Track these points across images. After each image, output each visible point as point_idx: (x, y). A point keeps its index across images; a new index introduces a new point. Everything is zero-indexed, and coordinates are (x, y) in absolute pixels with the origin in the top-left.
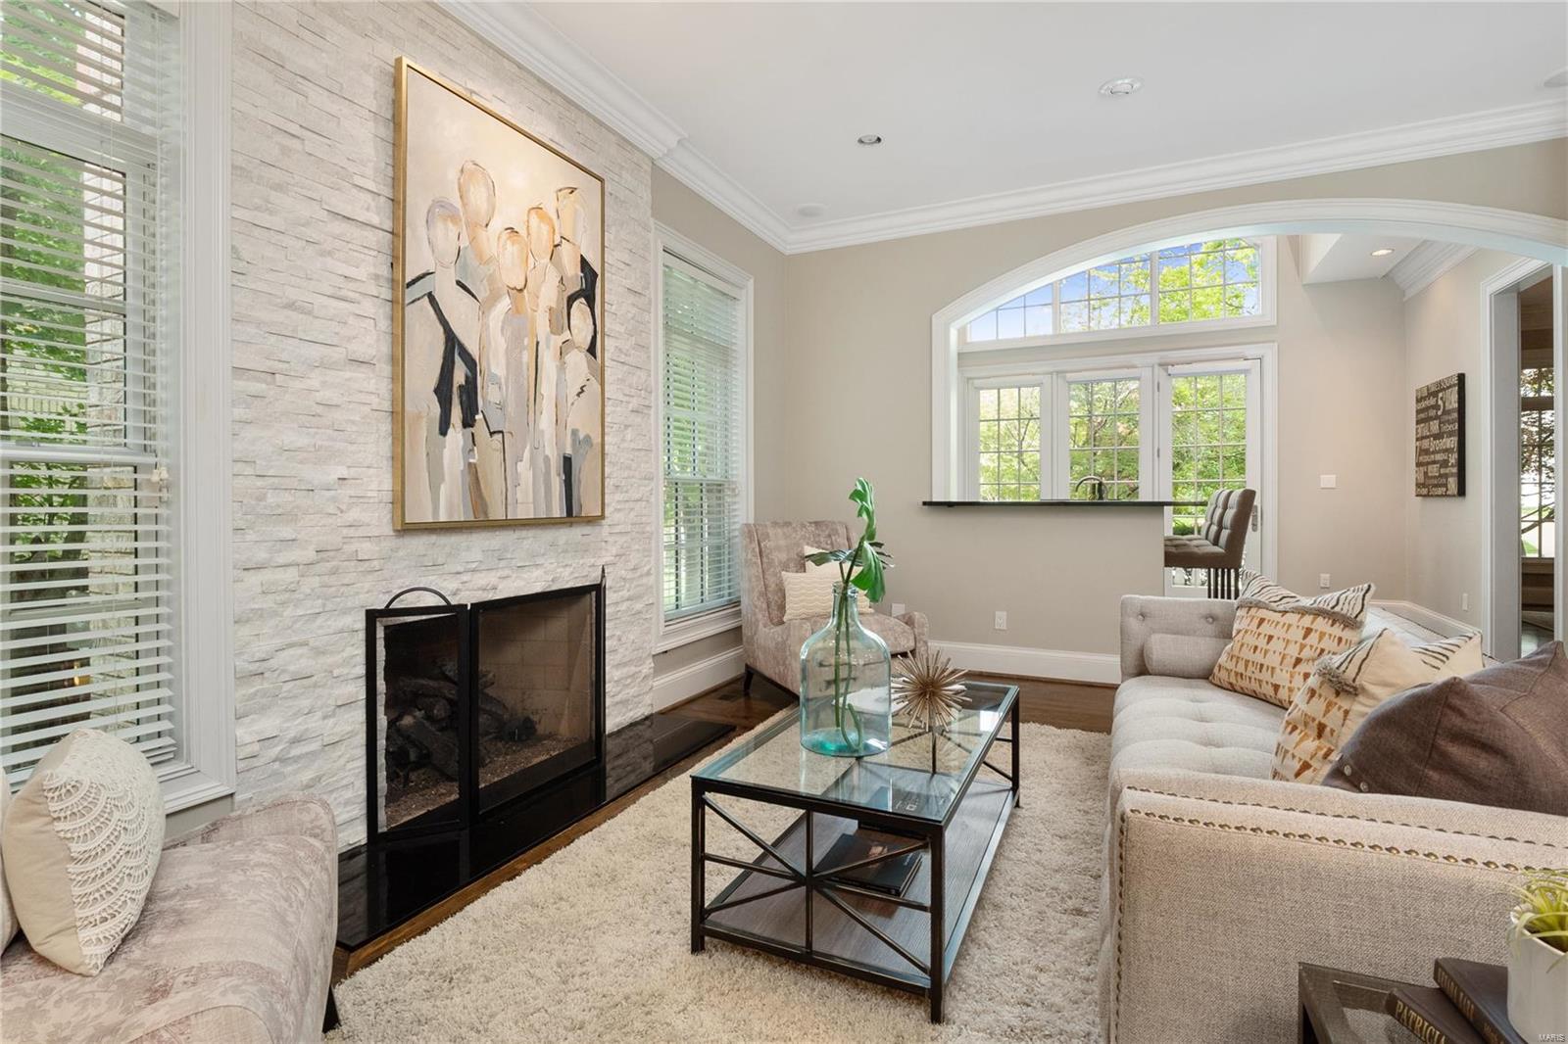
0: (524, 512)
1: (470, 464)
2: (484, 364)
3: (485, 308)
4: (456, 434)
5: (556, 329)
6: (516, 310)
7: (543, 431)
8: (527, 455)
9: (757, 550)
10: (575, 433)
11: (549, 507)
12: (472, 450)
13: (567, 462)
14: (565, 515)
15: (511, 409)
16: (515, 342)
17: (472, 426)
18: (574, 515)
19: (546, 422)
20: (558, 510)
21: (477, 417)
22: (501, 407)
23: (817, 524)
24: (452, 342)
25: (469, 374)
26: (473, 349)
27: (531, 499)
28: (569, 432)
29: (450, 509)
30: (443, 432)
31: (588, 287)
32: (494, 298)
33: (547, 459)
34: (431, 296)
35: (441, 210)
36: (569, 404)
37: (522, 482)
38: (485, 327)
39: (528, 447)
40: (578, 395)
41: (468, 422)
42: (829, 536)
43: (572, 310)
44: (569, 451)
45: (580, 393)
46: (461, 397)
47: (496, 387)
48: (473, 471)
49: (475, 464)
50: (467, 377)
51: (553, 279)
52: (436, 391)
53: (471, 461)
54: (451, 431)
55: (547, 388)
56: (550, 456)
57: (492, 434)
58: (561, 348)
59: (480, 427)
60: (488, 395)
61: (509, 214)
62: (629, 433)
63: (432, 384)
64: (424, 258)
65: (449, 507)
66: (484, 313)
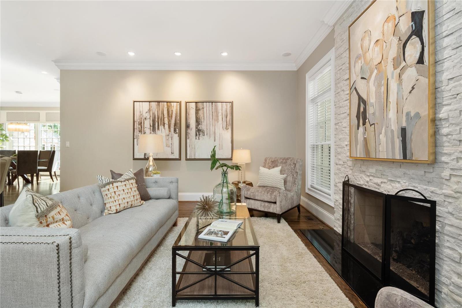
0: (383, 155)
1: (365, 138)
2: (368, 100)
4: (361, 129)
5: (396, 66)
6: (379, 72)
7: (390, 118)
8: (383, 131)
10: (408, 114)
11: (393, 153)
12: (365, 133)
13: (403, 131)
14: (402, 158)
15: (377, 114)
16: (379, 86)
17: (365, 125)
18: (408, 159)
19: (392, 114)
20: (398, 156)
21: (367, 121)
22: (374, 114)
25: (364, 107)
27: (385, 150)
28: (404, 114)
30: (358, 129)
31: (417, 27)
33: (392, 131)
34: (355, 88)
36: (404, 99)
37: (382, 143)
39: (384, 127)
40: (410, 92)
41: (364, 124)
44: (404, 124)
45: (411, 91)
46: (362, 116)
47: (372, 107)
48: (365, 139)
49: (366, 137)
52: (356, 117)
53: (365, 137)
54: (360, 128)
55: (393, 98)
56: (394, 130)
57: (371, 125)
58: (399, 74)
59: (368, 124)
61: (376, 35)
63: (356, 115)
64: (354, 78)
65: (360, 153)
66: (368, 82)
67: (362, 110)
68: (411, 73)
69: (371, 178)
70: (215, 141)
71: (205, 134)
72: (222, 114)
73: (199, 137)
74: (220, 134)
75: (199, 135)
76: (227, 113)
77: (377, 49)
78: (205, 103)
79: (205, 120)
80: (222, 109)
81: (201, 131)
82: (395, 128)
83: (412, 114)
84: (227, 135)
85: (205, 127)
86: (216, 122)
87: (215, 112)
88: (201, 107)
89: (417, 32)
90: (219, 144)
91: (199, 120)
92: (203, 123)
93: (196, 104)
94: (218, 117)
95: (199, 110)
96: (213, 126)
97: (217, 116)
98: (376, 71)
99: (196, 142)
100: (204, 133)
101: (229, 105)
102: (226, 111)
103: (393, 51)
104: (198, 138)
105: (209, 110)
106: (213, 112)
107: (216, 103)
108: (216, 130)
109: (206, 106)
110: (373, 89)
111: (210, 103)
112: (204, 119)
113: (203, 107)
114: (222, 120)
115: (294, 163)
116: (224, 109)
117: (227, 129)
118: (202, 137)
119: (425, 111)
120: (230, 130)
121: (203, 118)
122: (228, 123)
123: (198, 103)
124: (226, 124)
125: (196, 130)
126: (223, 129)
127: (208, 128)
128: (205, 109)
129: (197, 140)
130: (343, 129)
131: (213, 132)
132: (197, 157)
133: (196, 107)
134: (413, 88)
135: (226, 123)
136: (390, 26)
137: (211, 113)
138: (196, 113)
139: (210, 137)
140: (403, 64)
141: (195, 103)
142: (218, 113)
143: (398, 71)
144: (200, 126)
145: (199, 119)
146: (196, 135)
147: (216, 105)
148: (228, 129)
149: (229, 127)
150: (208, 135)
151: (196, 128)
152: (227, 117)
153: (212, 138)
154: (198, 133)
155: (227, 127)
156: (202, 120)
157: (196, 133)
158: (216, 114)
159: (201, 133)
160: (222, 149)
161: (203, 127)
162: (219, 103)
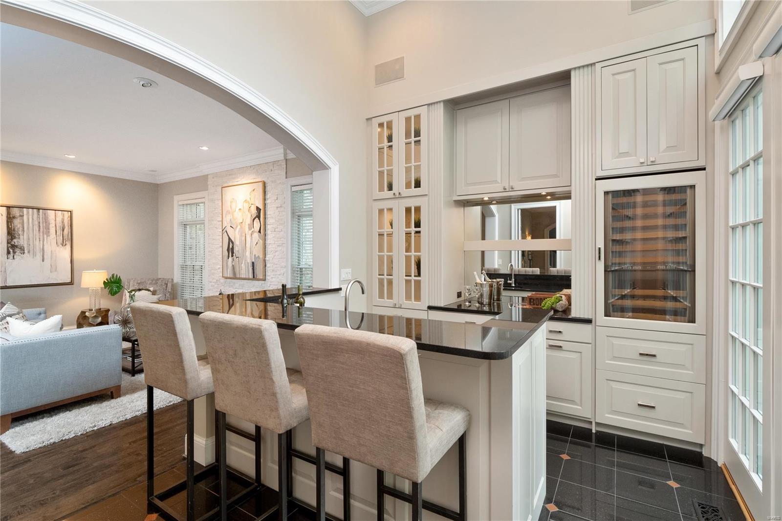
0: (244, 276)
2: (235, 242)
4: (230, 258)
5: (250, 229)
6: (241, 227)
7: (247, 256)
8: (243, 262)
10: (255, 255)
11: (249, 275)
12: (233, 262)
13: (253, 263)
14: (252, 278)
15: (240, 251)
16: (241, 236)
18: (255, 278)
19: (248, 253)
20: (251, 276)
21: (234, 254)
22: (238, 251)
24: (229, 239)
25: (232, 245)
26: (233, 240)
27: (245, 273)
28: (253, 255)
29: (230, 274)
30: (228, 258)
31: (259, 213)
32: (237, 227)
33: (248, 263)
34: (226, 231)
35: (228, 212)
36: (253, 247)
37: (243, 268)
38: (235, 234)
39: (243, 260)
40: (256, 245)
41: (232, 256)
43: (254, 223)
44: (253, 261)
46: (231, 250)
47: (237, 247)
48: (233, 265)
51: (249, 215)
52: (227, 250)
55: (248, 245)
57: (236, 258)
58: (251, 234)
59: (234, 257)
60: (236, 249)
61: (240, 206)
62: (277, 254)
63: (227, 248)
64: (225, 224)
65: (229, 274)
66: (235, 231)
67: (231, 247)
68: (256, 235)
69: (236, 289)
70: (43, 261)
71: (26, 251)
72: (56, 225)
73: (13, 256)
74: (52, 251)
75: (14, 252)
76: (64, 225)
77: (240, 214)
78: (25, 209)
79: (25, 233)
80: (56, 219)
81: (17, 247)
82: (249, 261)
83: (257, 256)
84: (65, 252)
85: (26, 242)
86: (45, 236)
87: (43, 222)
88: (18, 215)
89: (258, 217)
90: (51, 265)
91: (13, 232)
92: (21, 237)
93: (7, 209)
94: (49, 229)
95: (14, 217)
96: (40, 241)
97: (47, 228)
98: (239, 227)
99: (7, 264)
100: (24, 250)
101: (67, 215)
102: (63, 222)
103: (248, 221)
104: (12, 258)
105: (33, 219)
106: (39, 223)
107: (46, 211)
108: (45, 247)
109: (28, 213)
110: (238, 236)
111: (35, 210)
112: (23, 230)
113: (22, 214)
114: (56, 234)
115: (165, 284)
116: (59, 219)
117: (64, 244)
118: (19, 255)
119: (261, 256)
120: (68, 247)
121: (21, 229)
122: (66, 237)
123: (11, 208)
124: (63, 239)
125: (7, 246)
126: (58, 246)
127: (31, 243)
128: (25, 218)
129: (9, 260)
130: (217, 256)
131: (40, 248)
132: (9, 284)
133: (8, 213)
134: (257, 243)
135: (63, 237)
136: (246, 206)
137: (36, 223)
138: (8, 222)
139: (34, 255)
140: (253, 230)
141: (5, 208)
142: (49, 224)
143: (251, 232)
144: (15, 240)
145: (14, 230)
146: (8, 253)
147: (45, 214)
148: (66, 244)
149: (67, 243)
150: (31, 252)
151: (8, 243)
152: (63, 230)
153: (39, 256)
154: (11, 251)
155: (63, 242)
156: (20, 232)
157: (8, 250)
158: (44, 225)
159: (18, 250)
160: (56, 271)
161: (21, 241)
162: (50, 211)
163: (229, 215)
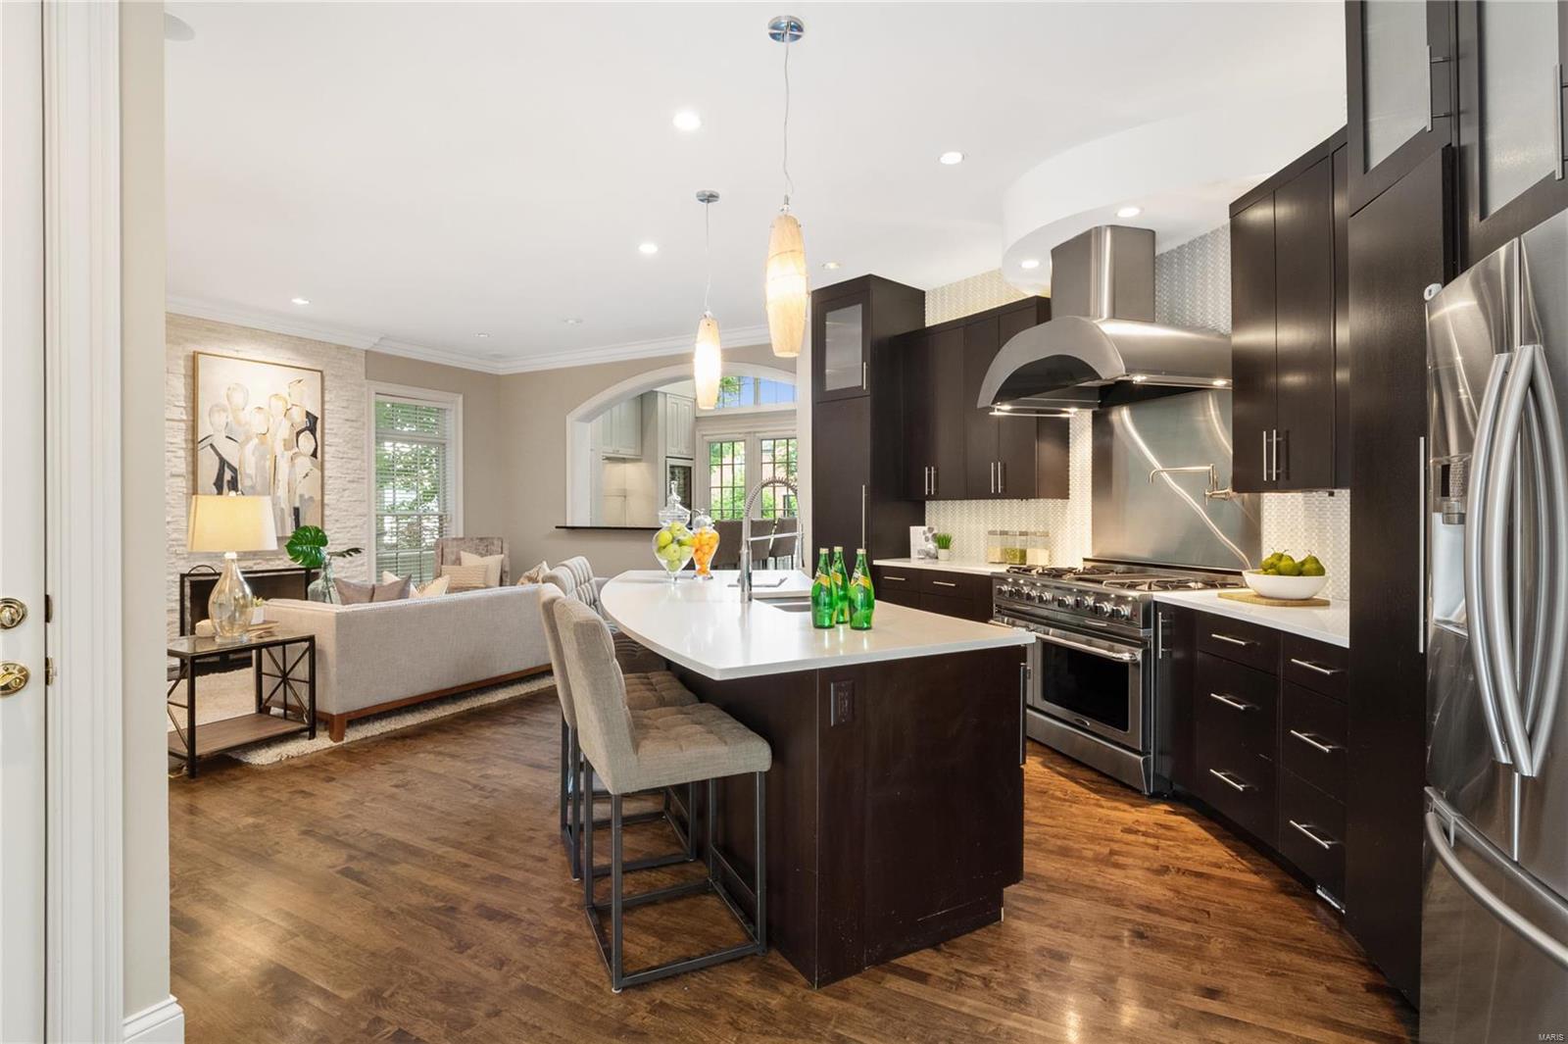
2: (242, 470)
3: (242, 445)
7: (279, 498)
9: (440, 554)
11: (284, 531)
23: (481, 539)
24: (223, 462)
25: (233, 475)
26: (235, 464)
31: (312, 424)
32: (248, 440)
34: (211, 445)
35: (218, 408)
36: (298, 483)
38: (242, 454)
40: (305, 477)
42: (487, 546)
43: (300, 438)
46: (228, 483)
47: (250, 477)
50: (232, 477)
51: (286, 424)
52: (215, 484)
56: (285, 508)
58: (292, 457)
60: (245, 481)
62: (347, 493)
64: (207, 430)
66: (242, 447)
67: (228, 478)
163: (224, 415)
